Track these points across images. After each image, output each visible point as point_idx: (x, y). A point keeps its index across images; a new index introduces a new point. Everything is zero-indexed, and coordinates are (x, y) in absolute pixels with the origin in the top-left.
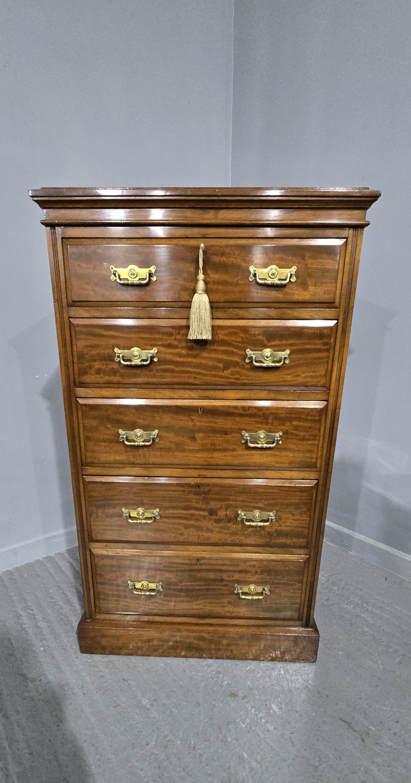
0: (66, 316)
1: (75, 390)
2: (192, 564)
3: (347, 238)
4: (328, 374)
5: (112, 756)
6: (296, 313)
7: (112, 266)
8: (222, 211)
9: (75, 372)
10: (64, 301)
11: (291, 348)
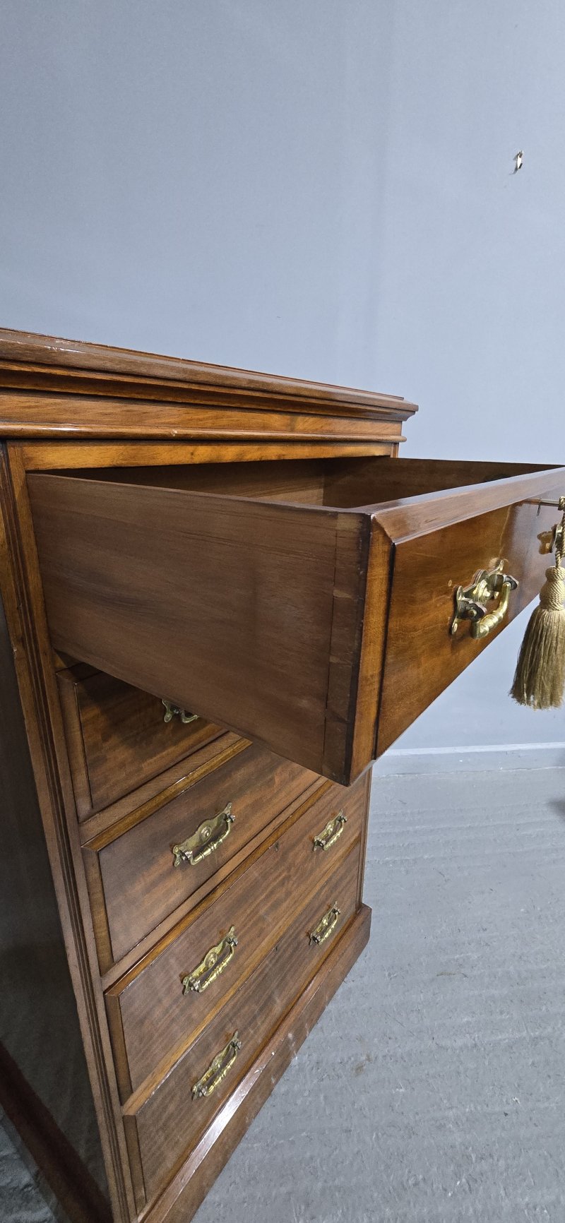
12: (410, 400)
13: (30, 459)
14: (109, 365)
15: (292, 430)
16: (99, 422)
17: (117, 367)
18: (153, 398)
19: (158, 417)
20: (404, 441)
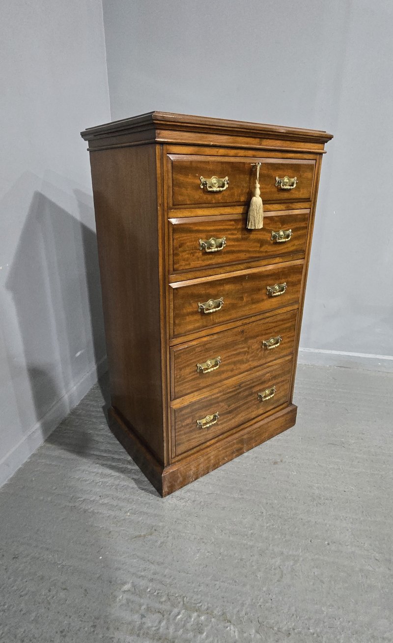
0: (166, 217)
1: (169, 277)
2: (237, 390)
3: (316, 160)
4: (305, 243)
5: (251, 531)
6: (293, 206)
7: (202, 177)
8: (265, 140)
9: (170, 263)
10: (166, 205)
11: (293, 227)
12: (329, 132)
13: (168, 150)
14: (193, 122)
15: (260, 145)
16: (188, 140)
17: (195, 122)
18: (205, 132)
19: (206, 138)
20: (326, 153)
